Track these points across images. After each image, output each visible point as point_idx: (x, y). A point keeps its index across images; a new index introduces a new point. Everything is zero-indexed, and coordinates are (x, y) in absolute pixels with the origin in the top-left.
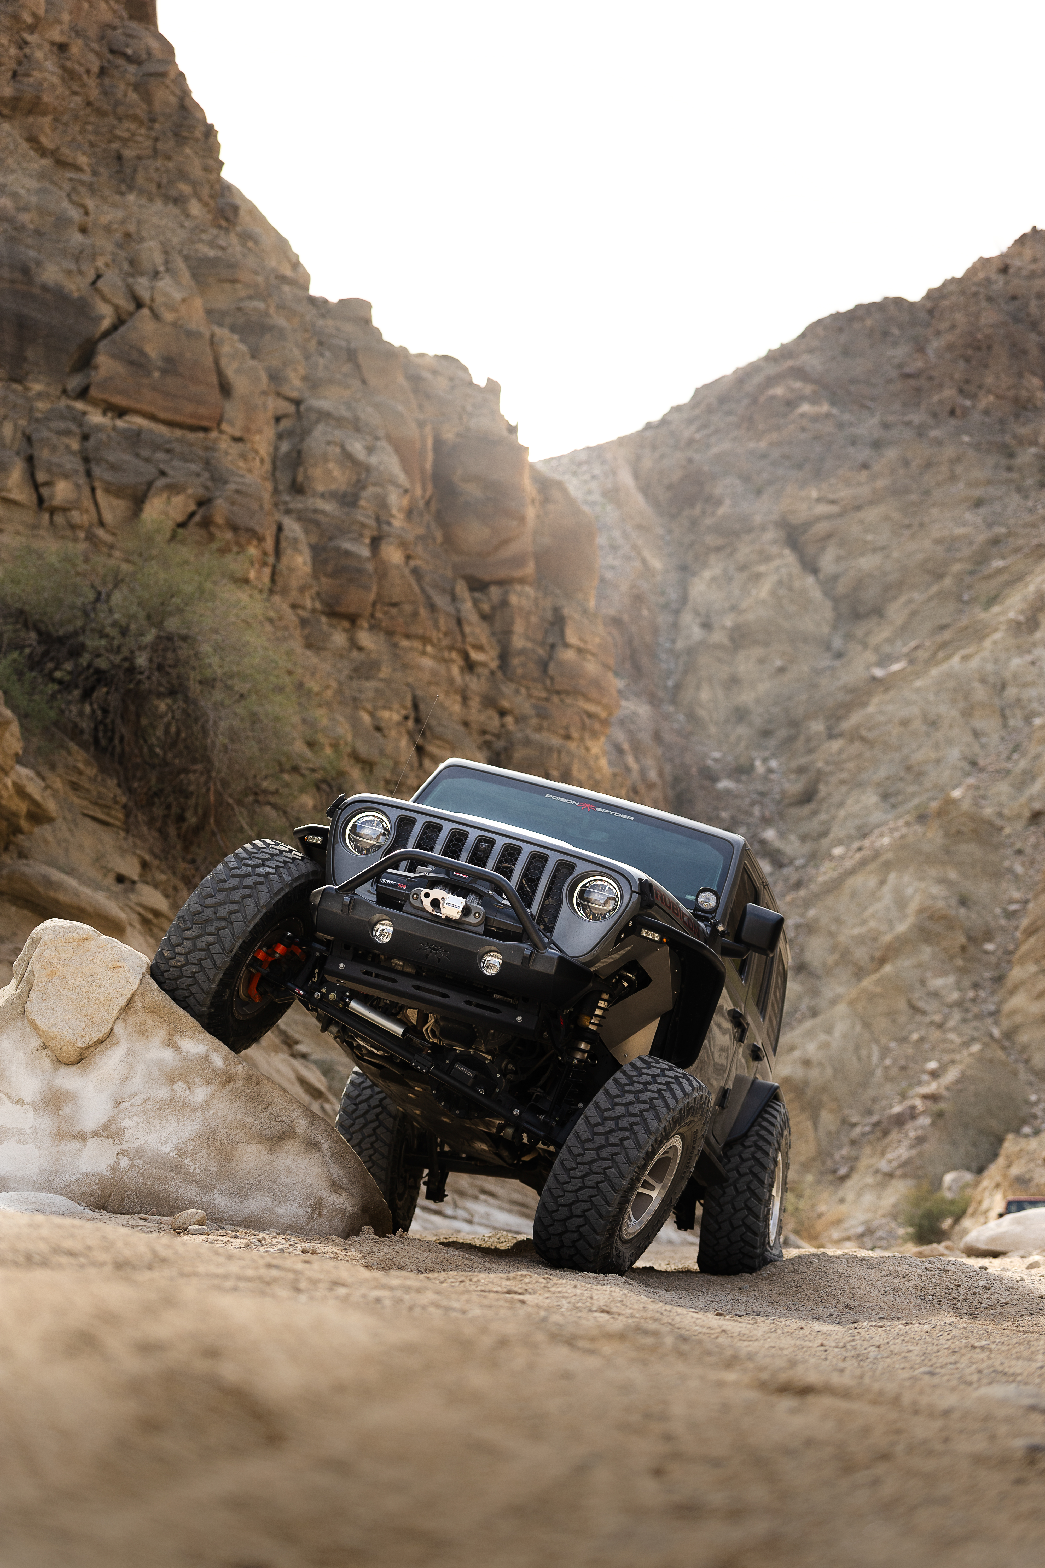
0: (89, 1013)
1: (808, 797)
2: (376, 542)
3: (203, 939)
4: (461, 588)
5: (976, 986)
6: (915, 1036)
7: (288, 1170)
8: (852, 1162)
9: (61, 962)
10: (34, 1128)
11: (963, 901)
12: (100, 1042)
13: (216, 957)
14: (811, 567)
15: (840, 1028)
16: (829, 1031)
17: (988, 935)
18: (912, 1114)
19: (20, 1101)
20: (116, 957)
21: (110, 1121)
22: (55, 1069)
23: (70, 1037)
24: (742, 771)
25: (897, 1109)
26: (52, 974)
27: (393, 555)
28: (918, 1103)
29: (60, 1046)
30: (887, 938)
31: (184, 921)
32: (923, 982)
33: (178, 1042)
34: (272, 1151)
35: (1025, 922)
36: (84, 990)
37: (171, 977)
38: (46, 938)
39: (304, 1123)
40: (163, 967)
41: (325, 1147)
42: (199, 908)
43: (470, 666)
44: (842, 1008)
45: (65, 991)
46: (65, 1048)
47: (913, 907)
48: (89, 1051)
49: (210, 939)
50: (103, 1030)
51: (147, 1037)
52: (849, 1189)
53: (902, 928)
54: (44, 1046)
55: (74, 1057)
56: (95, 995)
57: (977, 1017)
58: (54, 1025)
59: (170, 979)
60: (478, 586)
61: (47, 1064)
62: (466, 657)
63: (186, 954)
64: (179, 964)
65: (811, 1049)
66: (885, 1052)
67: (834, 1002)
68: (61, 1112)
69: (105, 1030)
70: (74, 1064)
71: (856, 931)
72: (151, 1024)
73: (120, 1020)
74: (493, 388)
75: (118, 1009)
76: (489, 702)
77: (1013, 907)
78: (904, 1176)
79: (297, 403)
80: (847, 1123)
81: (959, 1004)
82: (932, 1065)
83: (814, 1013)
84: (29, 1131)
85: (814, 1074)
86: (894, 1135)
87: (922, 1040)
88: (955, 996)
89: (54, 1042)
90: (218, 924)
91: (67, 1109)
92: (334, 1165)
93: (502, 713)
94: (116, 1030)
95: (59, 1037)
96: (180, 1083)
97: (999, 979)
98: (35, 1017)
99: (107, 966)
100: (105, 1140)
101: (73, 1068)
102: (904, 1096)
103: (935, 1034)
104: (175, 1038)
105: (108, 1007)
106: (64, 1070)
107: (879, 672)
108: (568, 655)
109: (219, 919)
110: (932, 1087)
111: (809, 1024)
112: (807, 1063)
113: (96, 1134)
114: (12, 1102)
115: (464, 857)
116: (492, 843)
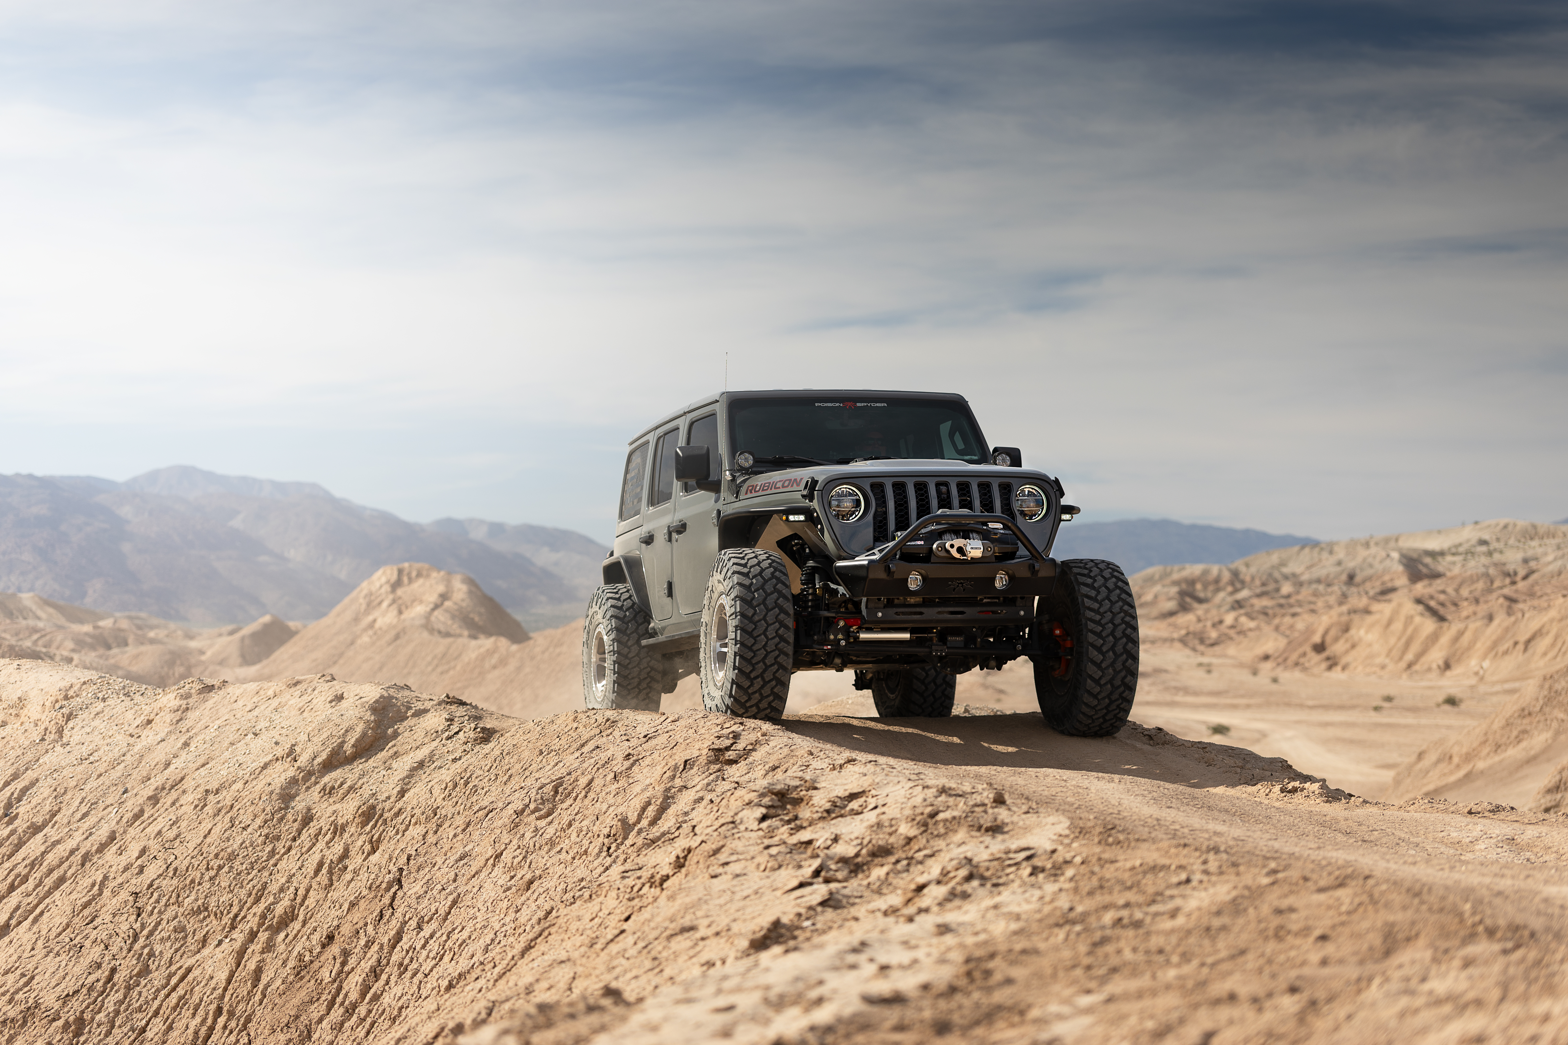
115: (934, 502)
116: (946, 484)
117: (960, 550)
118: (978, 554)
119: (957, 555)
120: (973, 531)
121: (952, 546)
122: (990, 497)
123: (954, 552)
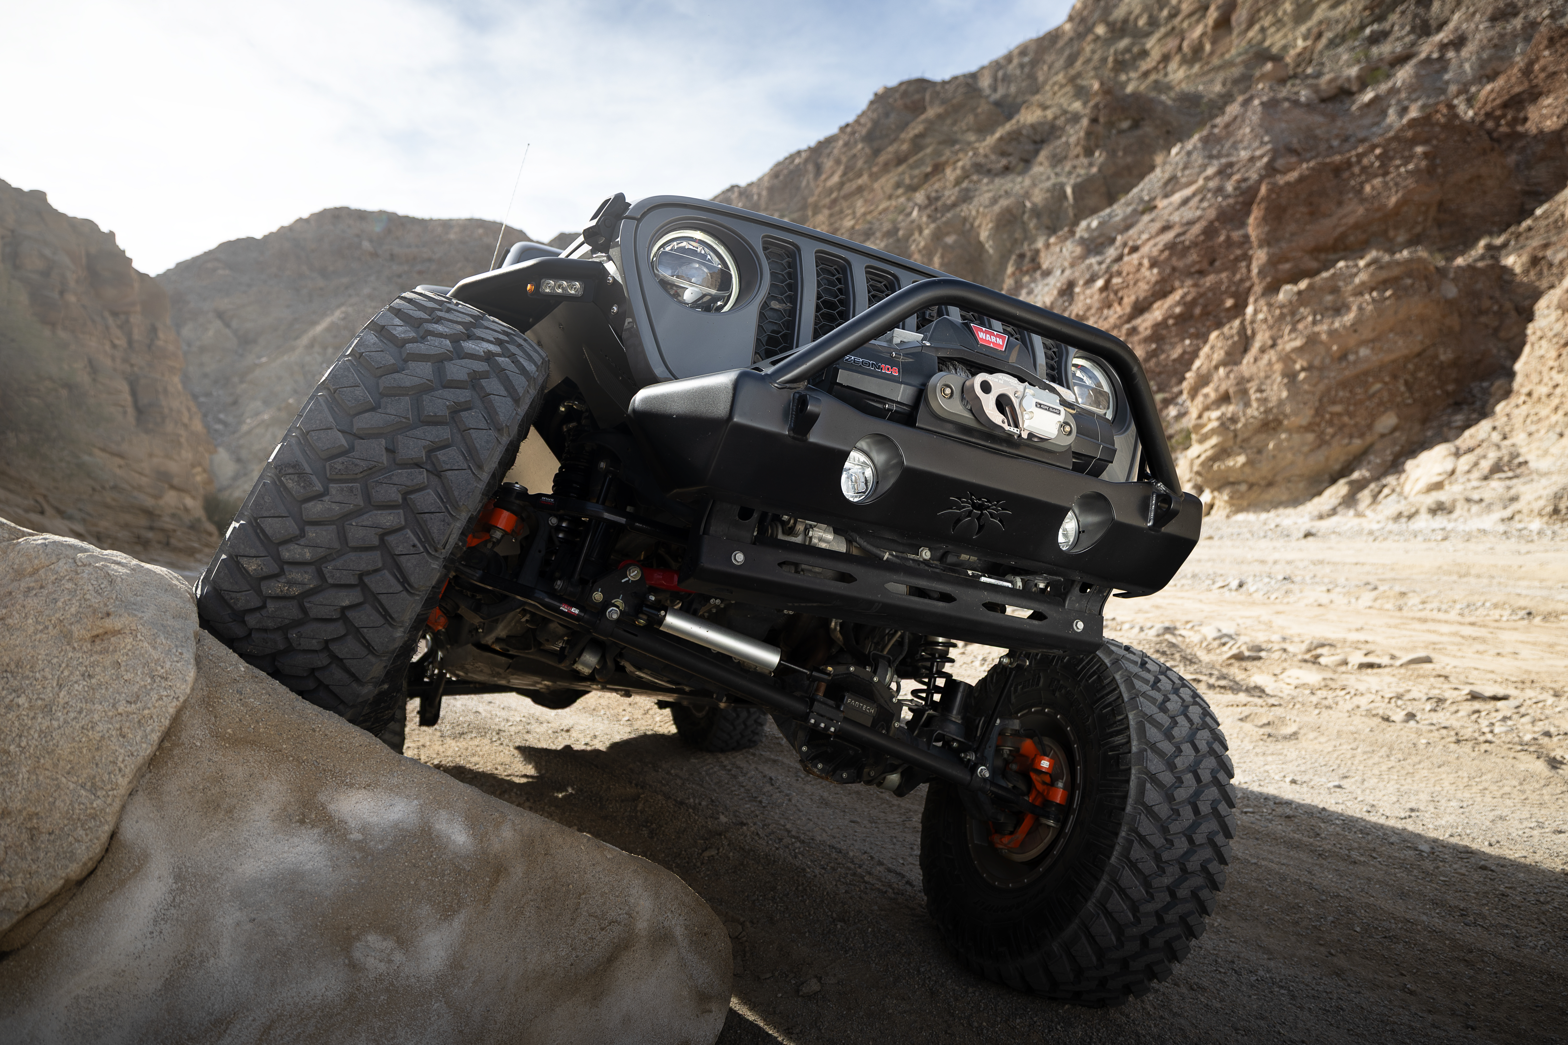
1: (235, 403)
2: (62, 293)
3: (367, 519)
4: (107, 314)
12: (77, 885)
13: (408, 563)
14: (228, 325)
20: (95, 601)
24: (208, 395)
27: (72, 298)
31: (301, 475)
33: (331, 807)
37: (270, 624)
40: (245, 599)
42: (343, 441)
43: (114, 346)
49: (388, 519)
51: (230, 811)
59: (265, 630)
60: (115, 314)
62: (112, 342)
63: (318, 564)
64: (295, 591)
72: (240, 773)
73: (140, 797)
74: (112, 235)
76: (125, 360)
79: (13, 231)
90: (403, 477)
93: (132, 365)
94: (129, 832)
96: (372, 939)
99: (67, 636)
104: (322, 797)
105: (89, 772)
107: (257, 361)
108: (160, 343)
109: (404, 465)
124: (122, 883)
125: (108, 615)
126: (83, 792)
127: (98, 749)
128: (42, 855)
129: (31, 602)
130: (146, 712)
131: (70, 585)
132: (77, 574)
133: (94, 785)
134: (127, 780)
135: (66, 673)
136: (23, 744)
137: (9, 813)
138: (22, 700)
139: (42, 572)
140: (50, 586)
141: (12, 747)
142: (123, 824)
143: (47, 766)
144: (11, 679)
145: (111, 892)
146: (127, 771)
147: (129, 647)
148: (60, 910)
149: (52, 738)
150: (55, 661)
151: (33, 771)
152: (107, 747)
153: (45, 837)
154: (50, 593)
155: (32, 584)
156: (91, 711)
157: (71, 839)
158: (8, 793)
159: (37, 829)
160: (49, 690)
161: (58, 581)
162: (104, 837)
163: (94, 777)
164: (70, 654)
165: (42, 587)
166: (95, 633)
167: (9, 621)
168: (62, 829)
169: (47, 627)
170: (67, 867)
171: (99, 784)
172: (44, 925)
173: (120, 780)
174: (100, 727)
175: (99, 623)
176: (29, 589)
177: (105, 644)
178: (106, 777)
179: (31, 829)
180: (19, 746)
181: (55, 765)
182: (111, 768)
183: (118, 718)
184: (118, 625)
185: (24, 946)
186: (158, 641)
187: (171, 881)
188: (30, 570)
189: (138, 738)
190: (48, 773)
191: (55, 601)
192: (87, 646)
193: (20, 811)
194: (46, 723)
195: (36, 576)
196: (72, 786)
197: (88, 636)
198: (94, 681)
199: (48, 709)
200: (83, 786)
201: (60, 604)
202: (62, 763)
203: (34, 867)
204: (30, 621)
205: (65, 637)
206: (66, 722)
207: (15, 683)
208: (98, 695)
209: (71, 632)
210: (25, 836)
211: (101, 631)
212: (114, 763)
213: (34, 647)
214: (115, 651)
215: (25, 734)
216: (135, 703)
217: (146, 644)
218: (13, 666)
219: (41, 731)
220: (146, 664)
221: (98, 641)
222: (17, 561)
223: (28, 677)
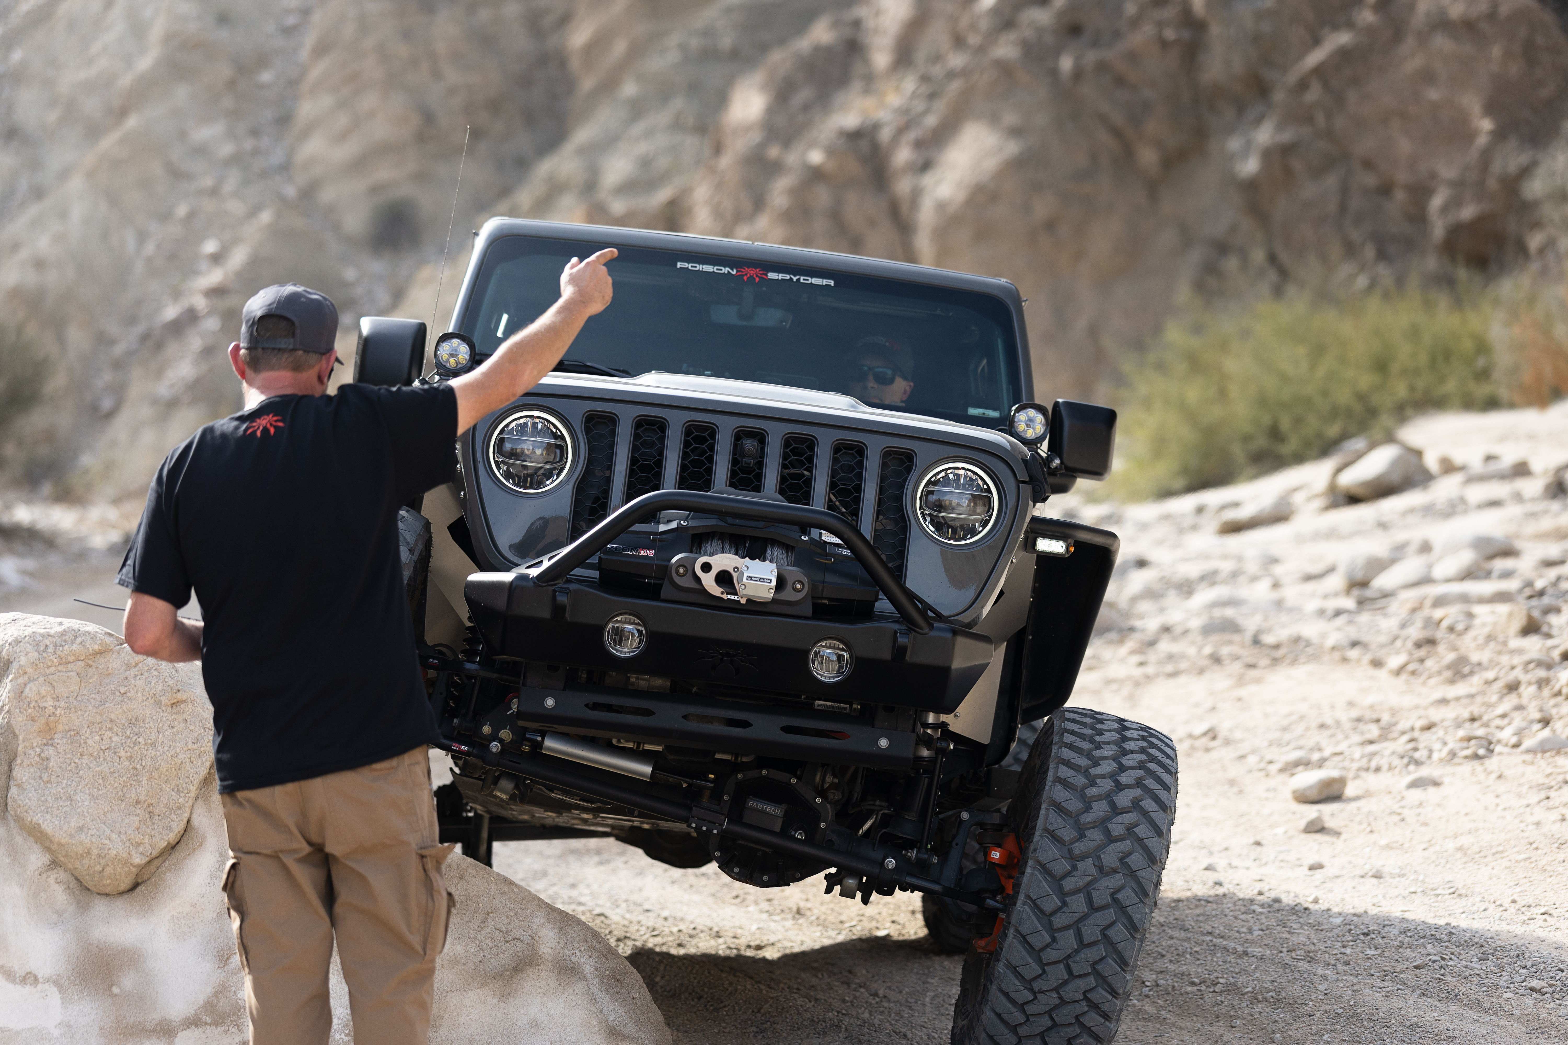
0: (142, 798)
5: (255, 133)
6: (182, 210)
7: (534, 1024)
8: (119, 391)
9: (62, 704)
10: (67, 1025)
11: (223, 19)
12: (173, 847)
15: (77, 212)
16: (63, 214)
17: (262, 61)
18: (191, 317)
19: (30, 979)
20: (171, 682)
21: (216, 994)
22: (83, 907)
23: (117, 848)
25: (171, 312)
26: (48, 730)
28: (200, 303)
29: (98, 868)
30: (126, 81)
32: (182, 135)
34: (505, 996)
35: (310, 40)
36: (122, 754)
38: (23, 660)
39: (551, 934)
41: (588, 969)
44: (76, 183)
45: (85, 760)
46: (109, 870)
47: (156, 33)
48: (153, 867)
50: (174, 825)
52: (120, 428)
53: (145, 63)
54: (54, 864)
55: (125, 885)
56: (148, 762)
57: (264, 174)
58: (81, 829)
61: (60, 895)
65: (43, 243)
66: (142, 237)
67: (65, 174)
68: (116, 990)
69: (178, 827)
70: (121, 894)
71: (83, 75)
73: (200, 801)
75: (196, 783)
77: (291, 20)
78: (194, 402)
80: (103, 340)
81: (235, 160)
82: (210, 247)
83: (38, 193)
84: (56, 1032)
85: (51, 278)
86: (172, 348)
87: (191, 215)
88: (227, 149)
89: (86, 862)
91: (128, 982)
92: (607, 998)
94: (196, 821)
95: (95, 852)
97: (284, 120)
98: (38, 819)
99: (159, 703)
100: (209, 1030)
101: (120, 902)
102: (176, 294)
103: (208, 205)
105: (176, 782)
106: (100, 907)
110: (214, 277)
111: (34, 210)
112: (39, 264)
113: (194, 1022)
114: (14, 981)
115: (721, 470)
116: (760, 437)
117: (724, 579)
118: (765, 592)
119: (715, 590)
120: (775, 543)
121: (706, 567)
122: (860, 476)
123: (708, 581)
124: (194, 850)
125: (179, 691)
126: (173, 793)
127: (179, 769)
128: (156, 827)
129: (139, 683)
130: (202, 749)
131: (156, 673)
132: (159, 666)
133: (178, 790)
134: (195, 788)
135: (161, 725)
136: (144, 764)
137: (140, 802)
138: (141, 740)
139: (140, 665)
140: (146, 674)
141: (138, 766)
142: (193, 815)
143: (156, 777)
144: (134, 728)
145: (189, 855)
146: (195, 782)
147: (191, 710)
148: (164, 861)
149: (158, 762)
150: (154, 718)
151: (149, 779)
152: (184, 768)
153: (156, 817)
154: (146, 678)
155: (136, 673)
156: (175, 747)
157: (169, 819)
158: (138, 791)
159: (152, 812)
160: (153, 734)
161: (149, 670)
162: (185, 821)
163: (178, 786)
164: (162, 714)
165: (141, 675)
166: (172, 702)
167: (129, 694)
168: (164, 813)
169: (148, 698)
170: (168, 835)
171: (181, 789)
172: (158, 868)
173: (192, 787)
174: (181, 756)
175: (174, 696)
176: (136, 676)
177: (178, 708)
178: (184, 786)
179: (150, 812)
180: (141, 765)
181: (160, 777)
182: (187, 780)
183: (189, 752)
184: (184, 698)
185: (148, 879)
186: (205, 707)
187: (218, 855)
188: (134, 664)
189: (199, 764)
190: (156, 781)
191: (150, 683)
192: (169, 710)
193: (144, 802)
194: (154, 753)
195: (138, 668)
196: (168, 790)
197: (169, 703)
198: (175, 730)
199: (154, 745)
200: (173, 790)
201: (153, 684)
202: (163, 776)
203: (153, 833)
204: (139, 695)
205: (158, 704)
206: (163, 752)
207: (136, 730)
208: (177, 738)
209: (160, 701)
210: (147, 816)
211: (175, 701)
212: (188, 777)
213: (143, 709)
214: (183, 713)
215: (144, 758)
216: (197, 743)
217: (199, 709)
218: (134, 720)
219: (152, 758)
220: (200, 721)
221: (174, 707)
222: (126, 659)
223: (142, 727)
